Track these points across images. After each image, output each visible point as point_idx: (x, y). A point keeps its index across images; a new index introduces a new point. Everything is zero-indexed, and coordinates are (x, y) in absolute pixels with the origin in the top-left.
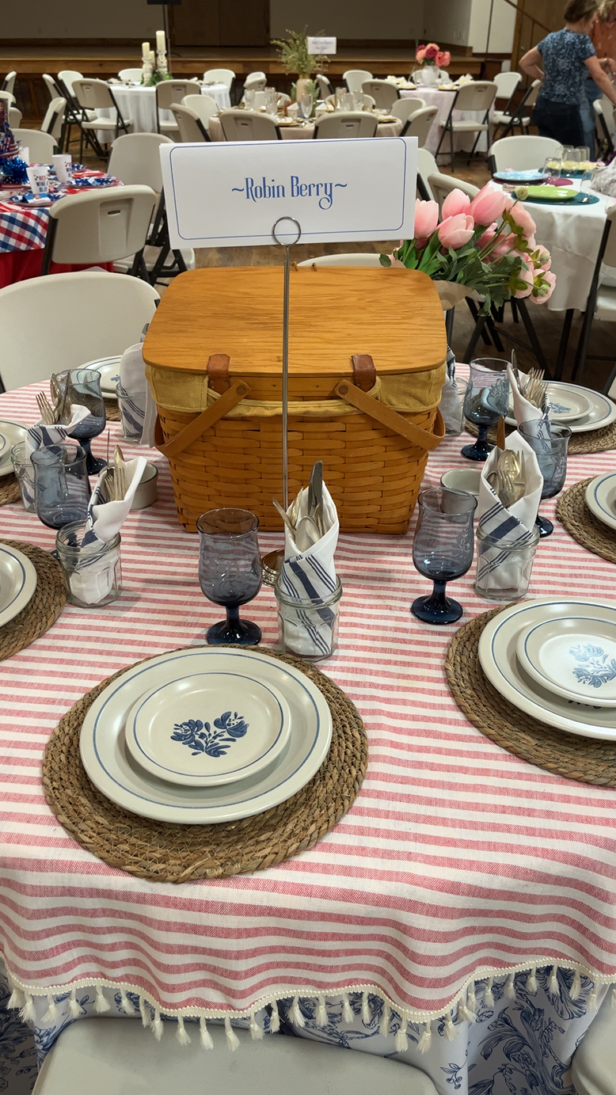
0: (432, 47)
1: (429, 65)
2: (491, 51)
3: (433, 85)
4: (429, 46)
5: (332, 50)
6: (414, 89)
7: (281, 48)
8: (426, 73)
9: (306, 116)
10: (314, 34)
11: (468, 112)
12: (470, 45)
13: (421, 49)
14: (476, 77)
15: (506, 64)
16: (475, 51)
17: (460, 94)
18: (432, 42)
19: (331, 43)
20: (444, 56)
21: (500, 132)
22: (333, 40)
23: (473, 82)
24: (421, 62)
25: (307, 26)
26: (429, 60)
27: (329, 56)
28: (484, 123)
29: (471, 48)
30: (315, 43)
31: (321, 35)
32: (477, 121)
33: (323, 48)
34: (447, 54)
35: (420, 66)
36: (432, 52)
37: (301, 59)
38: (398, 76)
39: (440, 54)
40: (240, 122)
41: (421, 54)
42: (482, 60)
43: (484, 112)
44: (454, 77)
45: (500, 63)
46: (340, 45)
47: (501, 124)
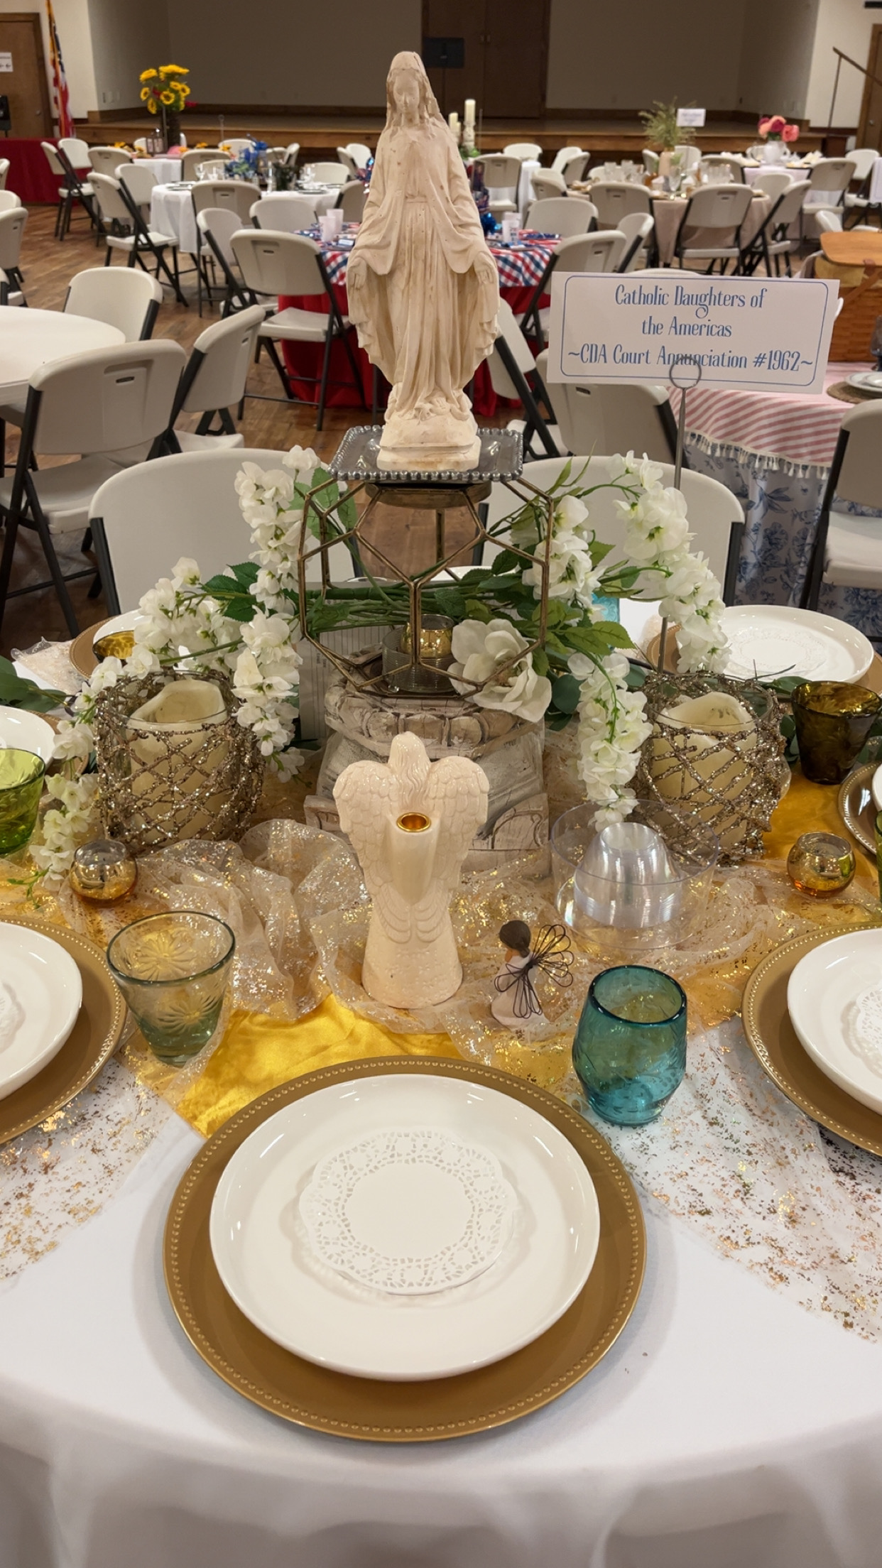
0: (778, 121)
1: (774, 139)
2: (835, 124)
3: (778, 162)
4: (775, 119)
5: (700, 122)
6: (757, 167)
7: (647, 120)
8: (772, 148)
9: (673, 189)
10: (685, 106)
11: (820, 192)
12: (806, 117)
13: (764, 122)
14: (826, 153)
15: (852, 141)
16: (812, 124)
17: (814, 173)
18: (779, 115)
19: (699, 115)
20: (792, 129)
21: (854, 218)
22: (702, 112)
23: (825, 160)
24: (765, 136)
25: (676, 98)
26: (775, 134)
27: (698, 128)
28: (838, 205)
29: (808, 122)
30: (685, 115)
31: (690, 107)
32: (830, 202)
33: (692, 121)
34: (796, 128)
35: (763, 141)
36: (778, 125)
37: (668, 132)
38: (734, 153)
39: (787, 128)
40: (612, 194)
41: (764, 128)
42: (823, 135)
43: (839, 193)
44: (802, 155)
45: (845, 140)
46: (709, 117)
47: (857, 207)
